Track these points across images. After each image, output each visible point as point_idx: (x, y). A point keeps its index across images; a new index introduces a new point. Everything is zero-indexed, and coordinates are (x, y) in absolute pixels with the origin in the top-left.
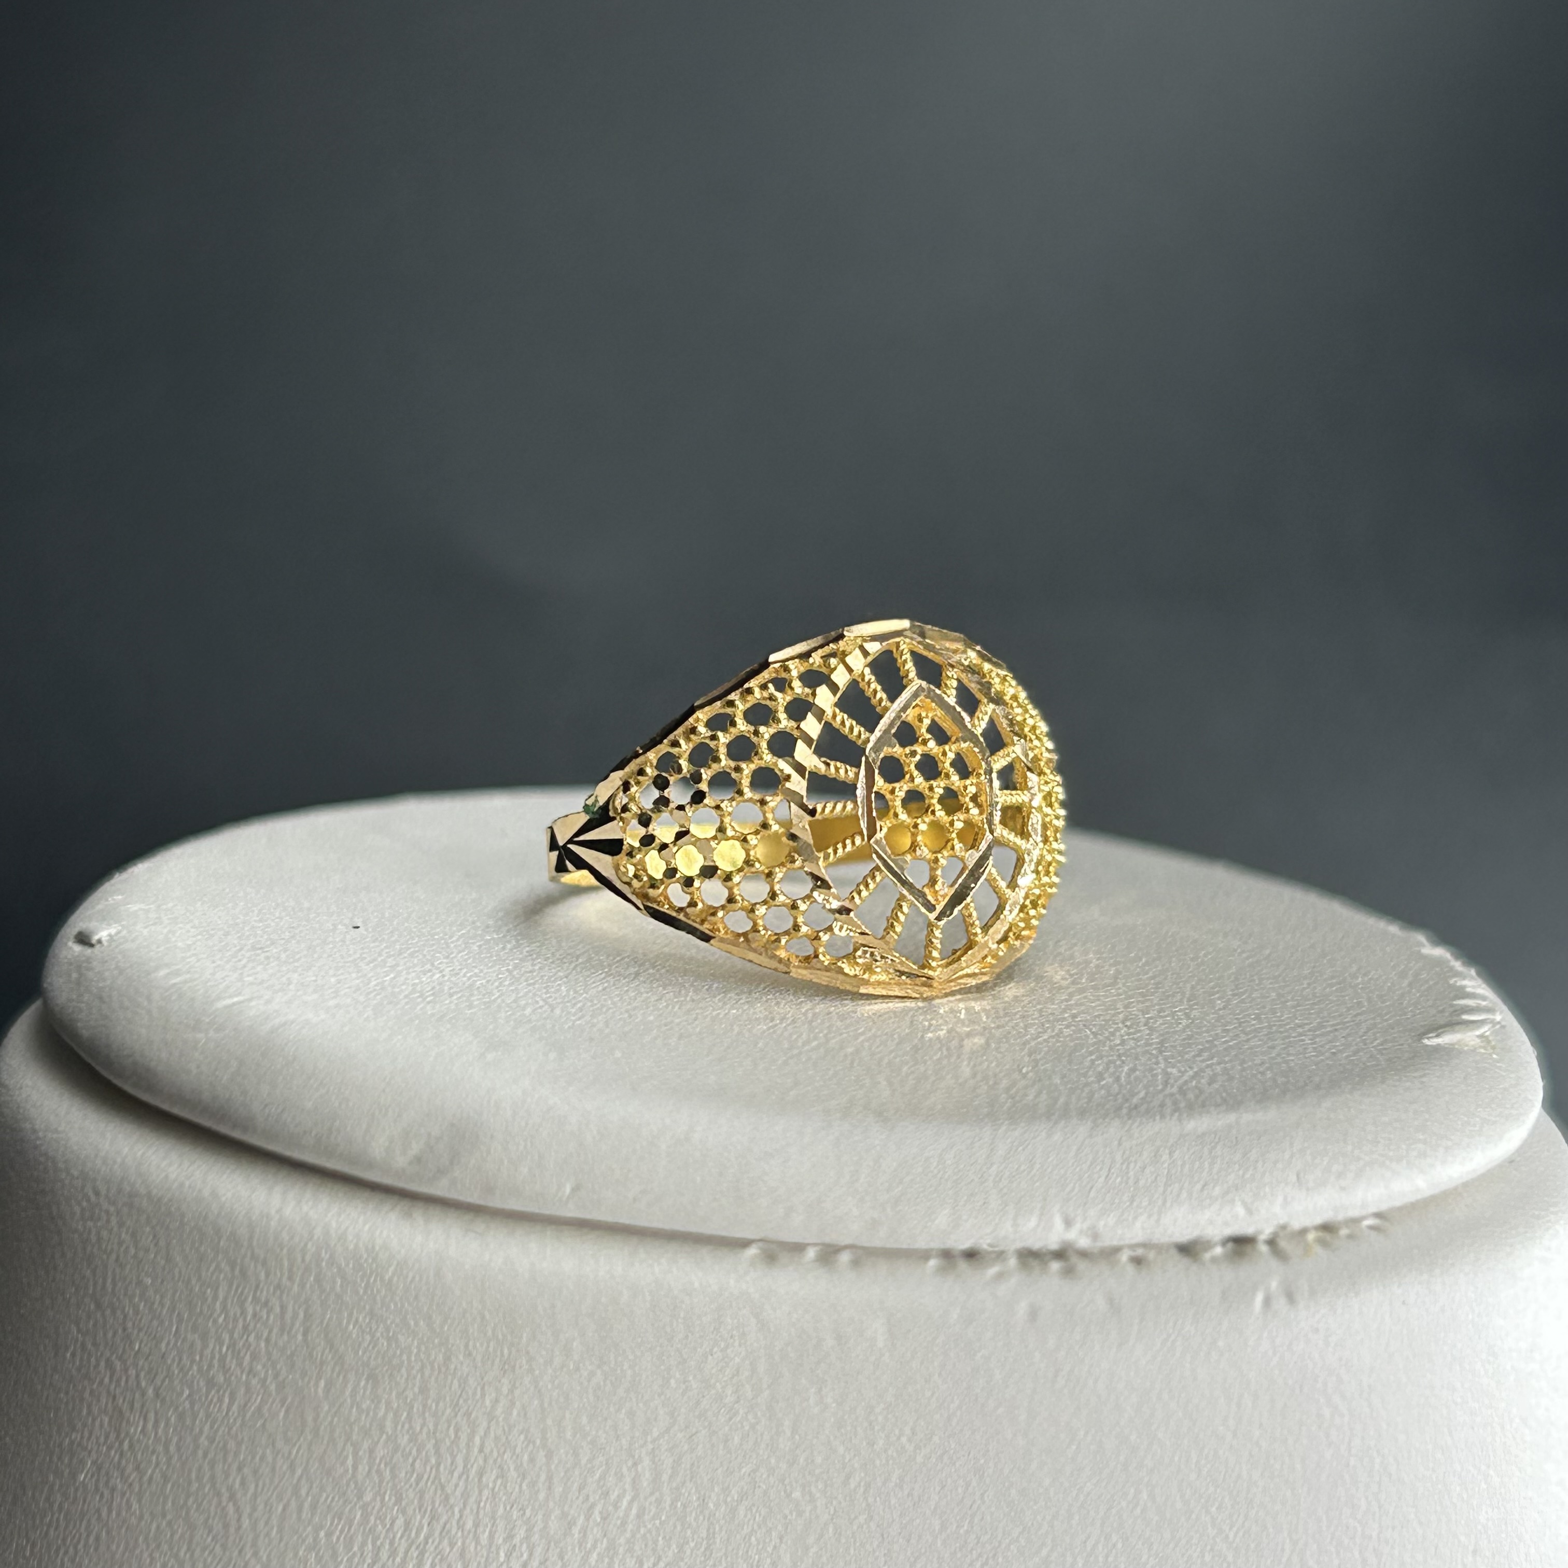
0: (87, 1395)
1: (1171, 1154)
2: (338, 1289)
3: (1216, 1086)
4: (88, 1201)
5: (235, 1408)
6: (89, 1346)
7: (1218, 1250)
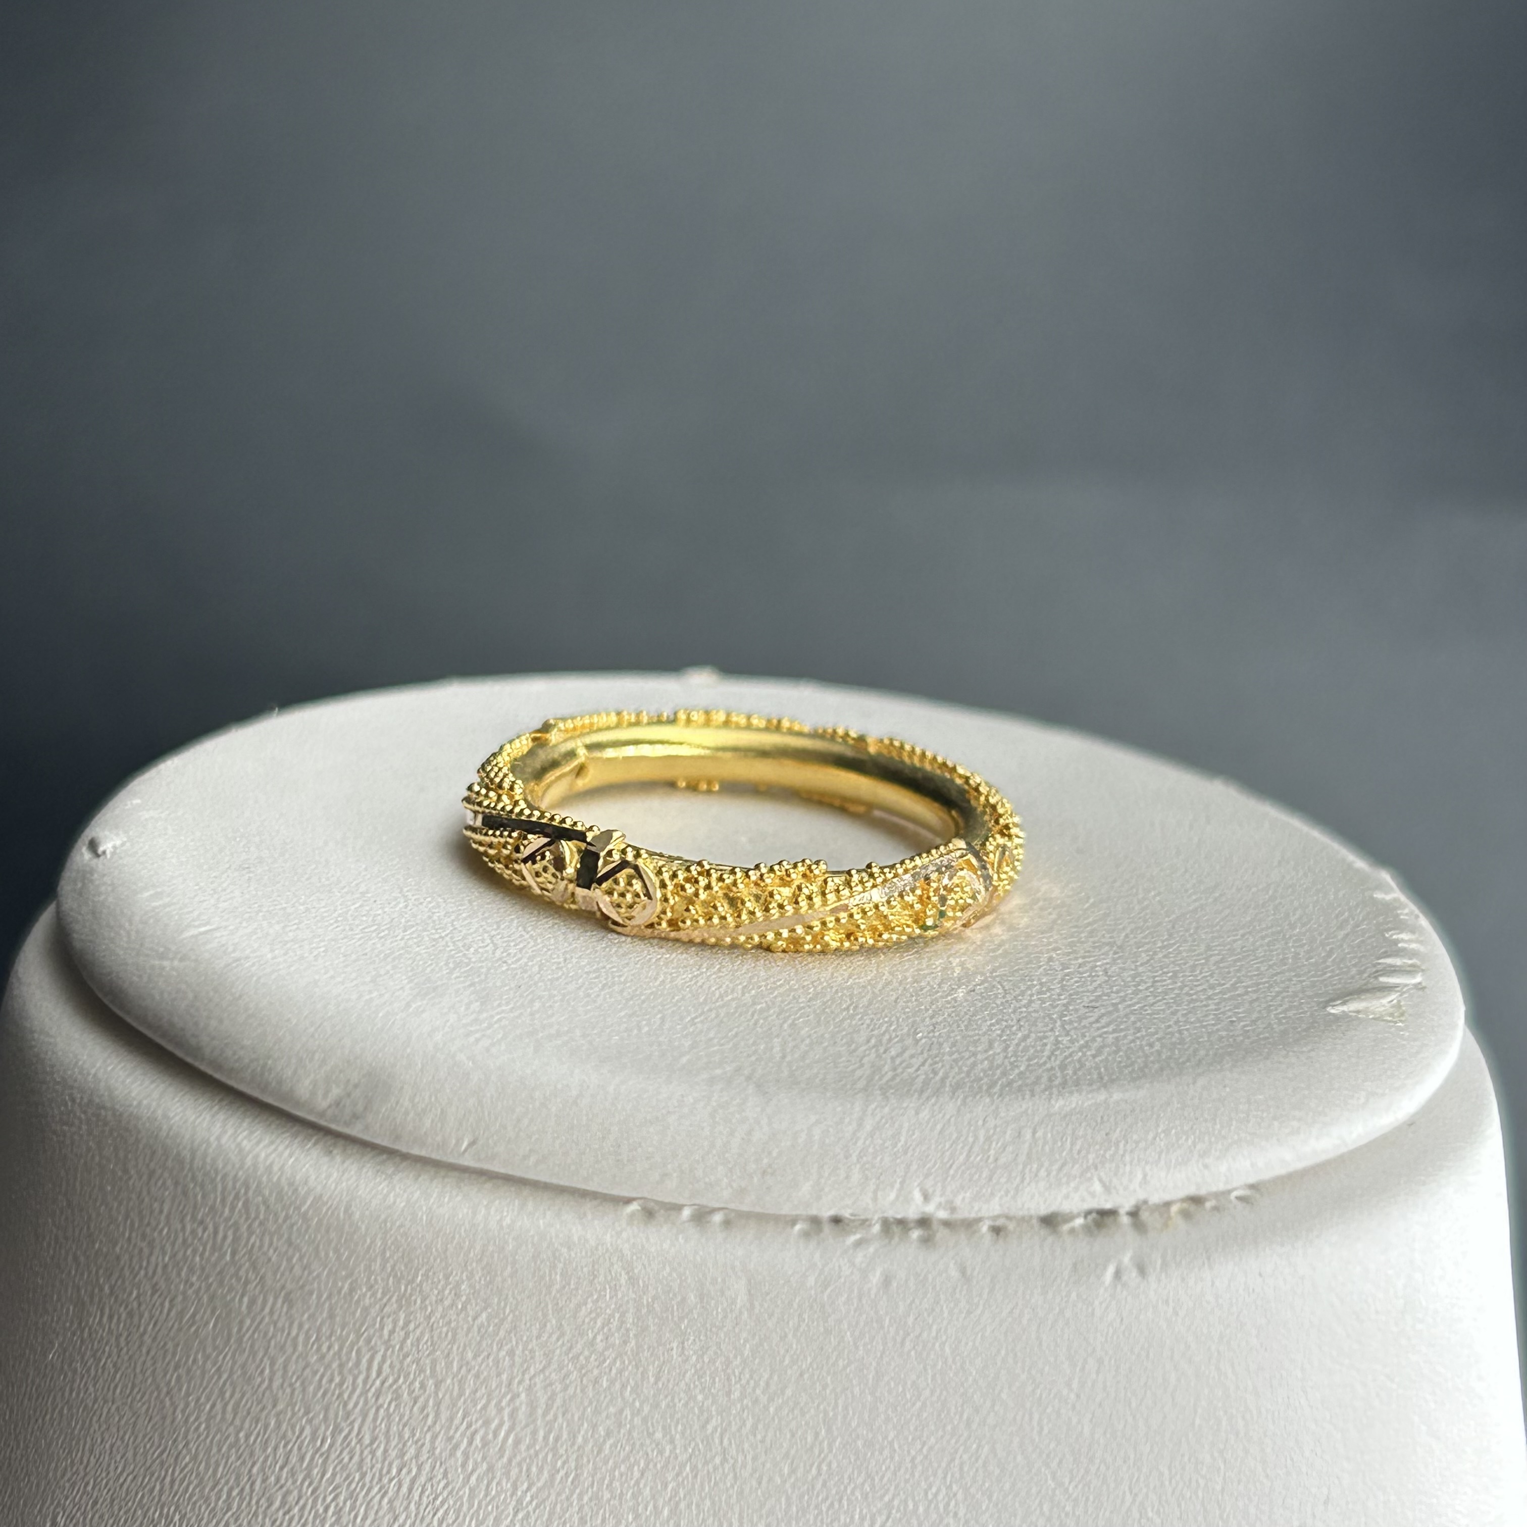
0: (57, 1283)
5: (173, 1313)
6: (61, 1239)
7: (1079, 1221)
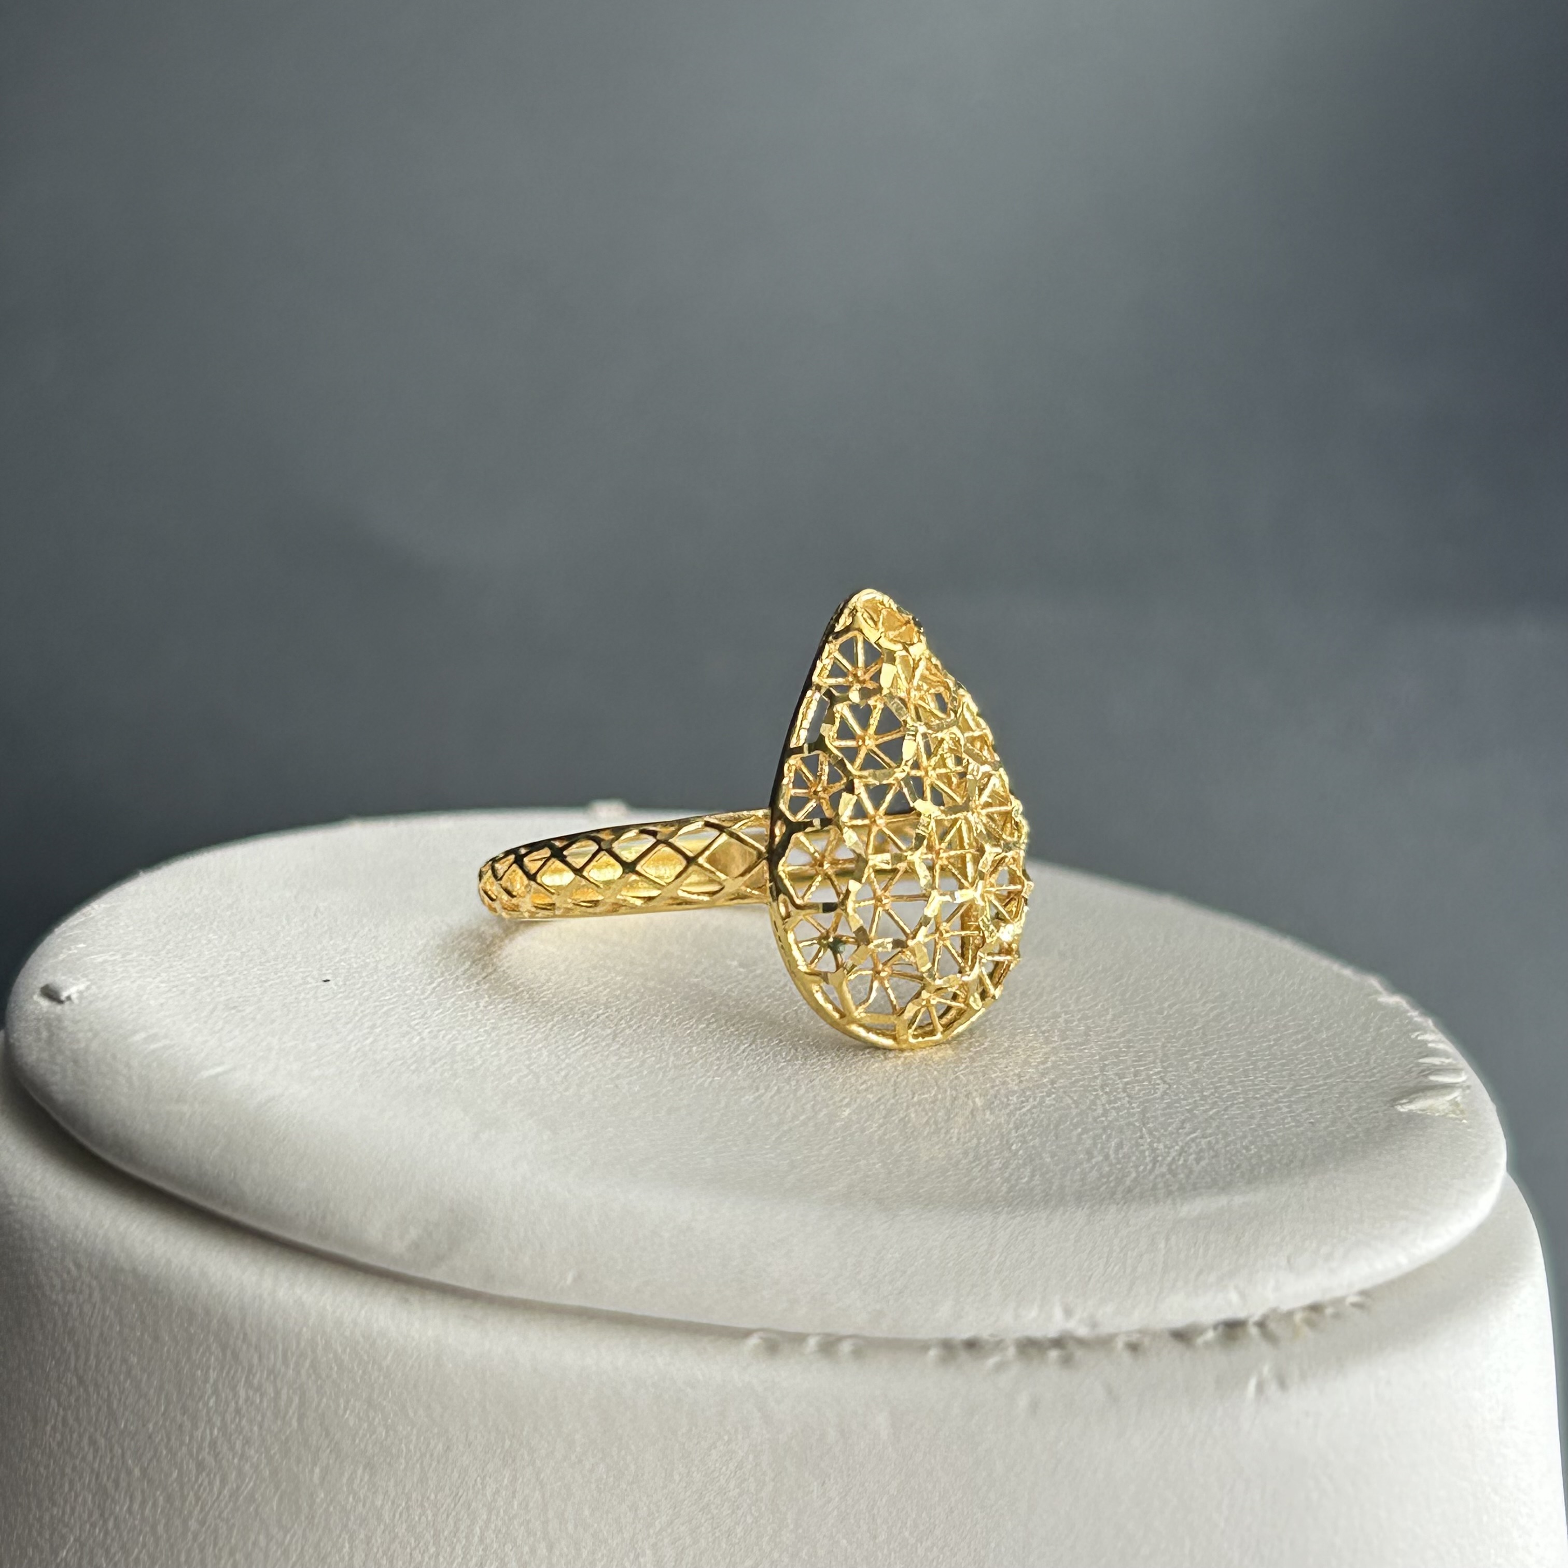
0: (68, 1470)
1: (1167, 1239)
2: (335, 1376)
3: (1203, 1163)
4: (69, 1273)
5: (226, 1492)
6: (71, 1421)
7: (1211, 1335)
